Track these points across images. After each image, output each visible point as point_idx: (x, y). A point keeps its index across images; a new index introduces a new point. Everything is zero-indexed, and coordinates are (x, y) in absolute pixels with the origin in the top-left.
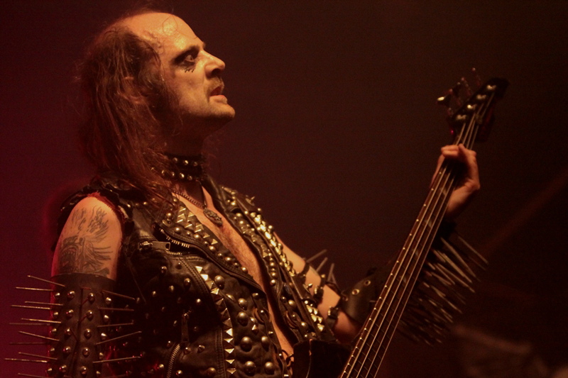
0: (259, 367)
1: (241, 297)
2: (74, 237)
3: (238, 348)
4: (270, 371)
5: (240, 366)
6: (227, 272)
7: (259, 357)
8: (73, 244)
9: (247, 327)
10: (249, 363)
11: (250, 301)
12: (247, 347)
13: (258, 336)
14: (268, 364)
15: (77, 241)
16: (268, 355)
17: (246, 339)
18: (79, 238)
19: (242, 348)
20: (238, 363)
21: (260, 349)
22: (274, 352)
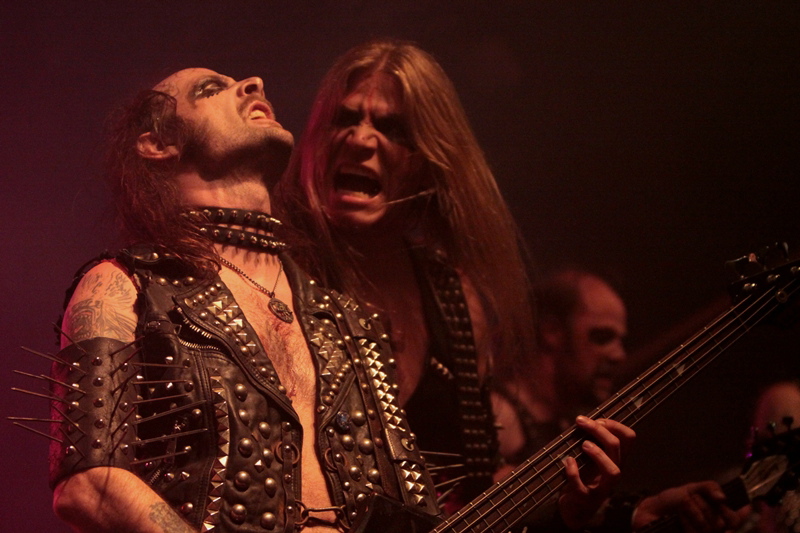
0: (253, 515)
1: (265, 421)
2: (86, 301)
3: (230, 483)
4: (269, 526)
5: (227, 507)
6: (255, 384)
7: (256, 502)
8: (87, 307)
9: (249, 459)
10: (240, 507)
11: (276, 430)
12: (242, 486)
13: (261, 475)
14: (268, 516)
15: (93, 304)
16: (271, 503)
17: (243, 475)
18: (94, 301)
19: (235, 485)
20: (225, 503)
21: (260, 493)
22: (282, 503)
